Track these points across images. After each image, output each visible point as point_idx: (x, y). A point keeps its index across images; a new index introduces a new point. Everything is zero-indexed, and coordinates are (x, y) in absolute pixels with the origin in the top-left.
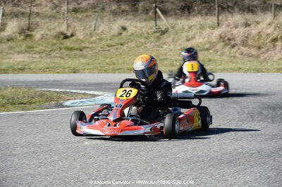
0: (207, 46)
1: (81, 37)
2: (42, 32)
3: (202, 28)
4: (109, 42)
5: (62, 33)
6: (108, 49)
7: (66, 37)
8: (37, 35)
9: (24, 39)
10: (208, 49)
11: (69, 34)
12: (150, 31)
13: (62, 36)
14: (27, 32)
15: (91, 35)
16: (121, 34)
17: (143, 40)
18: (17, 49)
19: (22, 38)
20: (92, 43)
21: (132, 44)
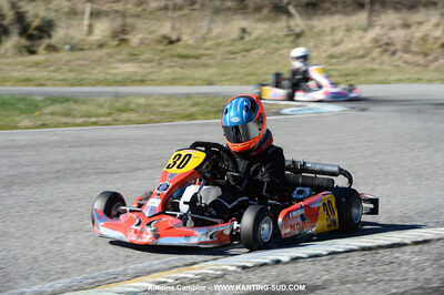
0: (361, 53)
1: (191, 42)
2: (140, 36)
3: (349, 30)
4: (230, 48)
5: (165, 37)
6: (232, 56)
7: (171, 42)
8: (135, 39)
9: (118, 45)
10: (362, 57)
11: (174, 38)
12: (281, 34)
13: (166, 41)
14: (120, 35)
15: (204, 39)
16: (242, 38)
17: (274, 45)
18: (118, 57)
19: (116, 43)
20: (208, 49)
21: (261, 51)
